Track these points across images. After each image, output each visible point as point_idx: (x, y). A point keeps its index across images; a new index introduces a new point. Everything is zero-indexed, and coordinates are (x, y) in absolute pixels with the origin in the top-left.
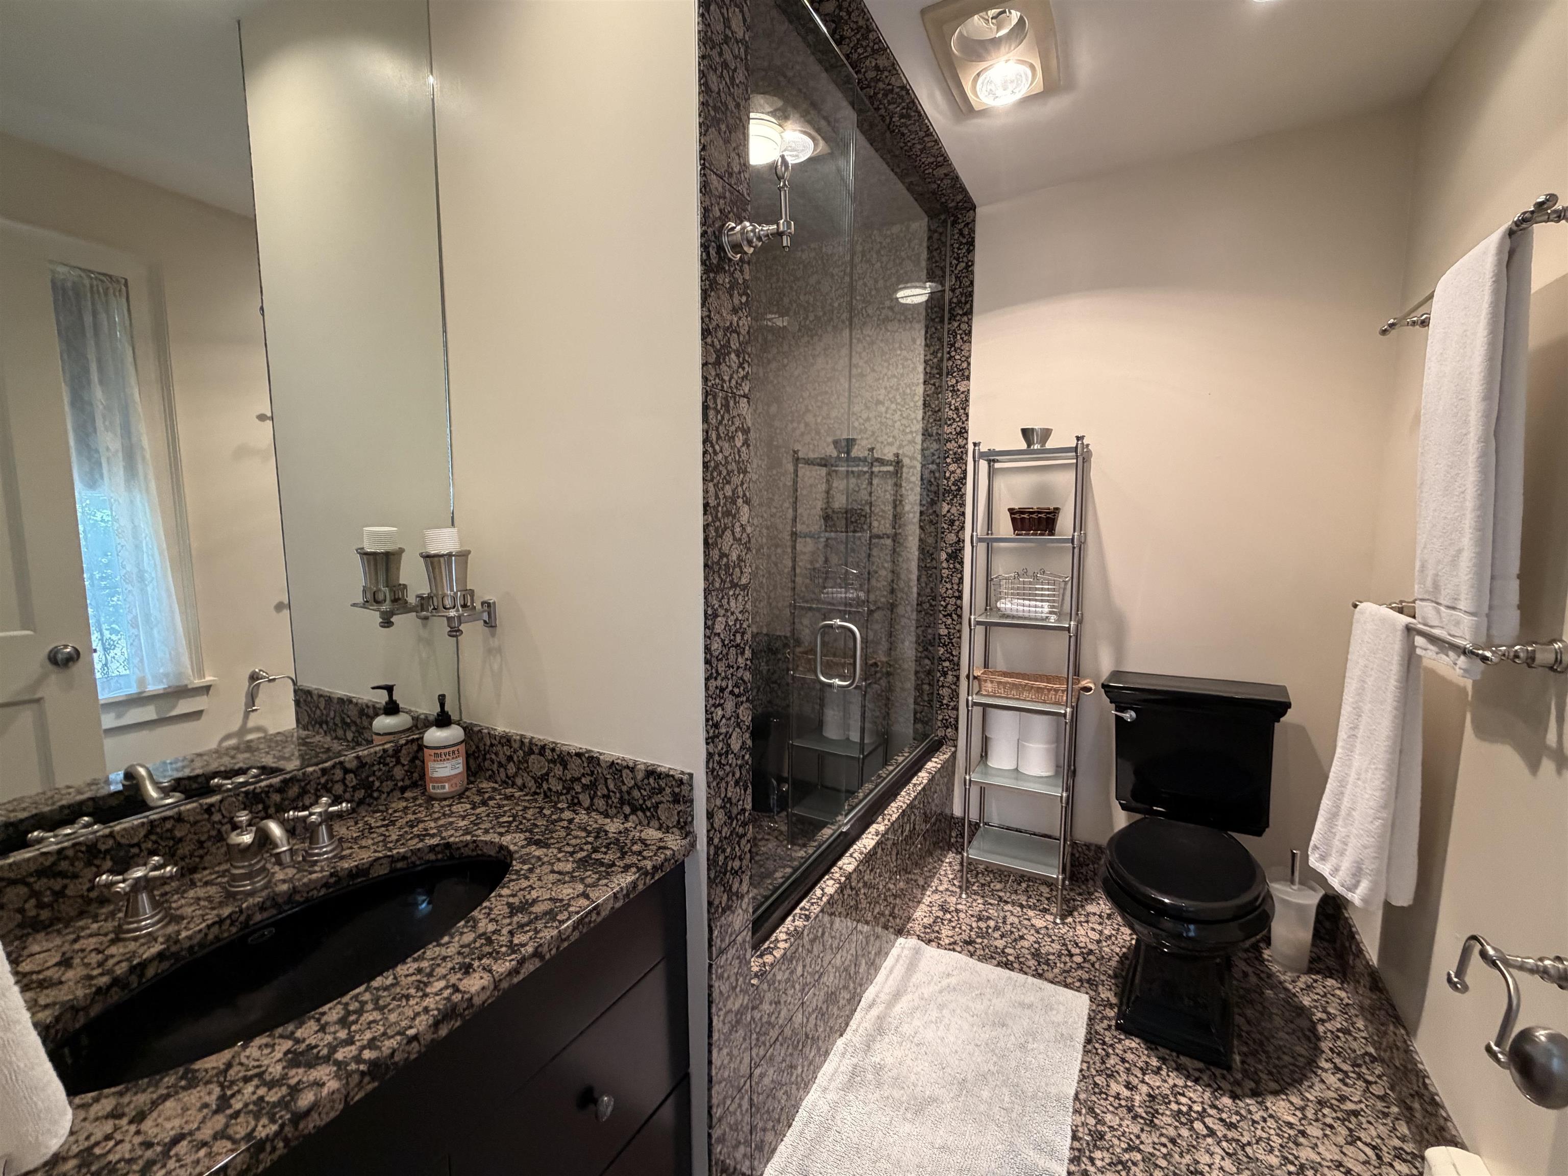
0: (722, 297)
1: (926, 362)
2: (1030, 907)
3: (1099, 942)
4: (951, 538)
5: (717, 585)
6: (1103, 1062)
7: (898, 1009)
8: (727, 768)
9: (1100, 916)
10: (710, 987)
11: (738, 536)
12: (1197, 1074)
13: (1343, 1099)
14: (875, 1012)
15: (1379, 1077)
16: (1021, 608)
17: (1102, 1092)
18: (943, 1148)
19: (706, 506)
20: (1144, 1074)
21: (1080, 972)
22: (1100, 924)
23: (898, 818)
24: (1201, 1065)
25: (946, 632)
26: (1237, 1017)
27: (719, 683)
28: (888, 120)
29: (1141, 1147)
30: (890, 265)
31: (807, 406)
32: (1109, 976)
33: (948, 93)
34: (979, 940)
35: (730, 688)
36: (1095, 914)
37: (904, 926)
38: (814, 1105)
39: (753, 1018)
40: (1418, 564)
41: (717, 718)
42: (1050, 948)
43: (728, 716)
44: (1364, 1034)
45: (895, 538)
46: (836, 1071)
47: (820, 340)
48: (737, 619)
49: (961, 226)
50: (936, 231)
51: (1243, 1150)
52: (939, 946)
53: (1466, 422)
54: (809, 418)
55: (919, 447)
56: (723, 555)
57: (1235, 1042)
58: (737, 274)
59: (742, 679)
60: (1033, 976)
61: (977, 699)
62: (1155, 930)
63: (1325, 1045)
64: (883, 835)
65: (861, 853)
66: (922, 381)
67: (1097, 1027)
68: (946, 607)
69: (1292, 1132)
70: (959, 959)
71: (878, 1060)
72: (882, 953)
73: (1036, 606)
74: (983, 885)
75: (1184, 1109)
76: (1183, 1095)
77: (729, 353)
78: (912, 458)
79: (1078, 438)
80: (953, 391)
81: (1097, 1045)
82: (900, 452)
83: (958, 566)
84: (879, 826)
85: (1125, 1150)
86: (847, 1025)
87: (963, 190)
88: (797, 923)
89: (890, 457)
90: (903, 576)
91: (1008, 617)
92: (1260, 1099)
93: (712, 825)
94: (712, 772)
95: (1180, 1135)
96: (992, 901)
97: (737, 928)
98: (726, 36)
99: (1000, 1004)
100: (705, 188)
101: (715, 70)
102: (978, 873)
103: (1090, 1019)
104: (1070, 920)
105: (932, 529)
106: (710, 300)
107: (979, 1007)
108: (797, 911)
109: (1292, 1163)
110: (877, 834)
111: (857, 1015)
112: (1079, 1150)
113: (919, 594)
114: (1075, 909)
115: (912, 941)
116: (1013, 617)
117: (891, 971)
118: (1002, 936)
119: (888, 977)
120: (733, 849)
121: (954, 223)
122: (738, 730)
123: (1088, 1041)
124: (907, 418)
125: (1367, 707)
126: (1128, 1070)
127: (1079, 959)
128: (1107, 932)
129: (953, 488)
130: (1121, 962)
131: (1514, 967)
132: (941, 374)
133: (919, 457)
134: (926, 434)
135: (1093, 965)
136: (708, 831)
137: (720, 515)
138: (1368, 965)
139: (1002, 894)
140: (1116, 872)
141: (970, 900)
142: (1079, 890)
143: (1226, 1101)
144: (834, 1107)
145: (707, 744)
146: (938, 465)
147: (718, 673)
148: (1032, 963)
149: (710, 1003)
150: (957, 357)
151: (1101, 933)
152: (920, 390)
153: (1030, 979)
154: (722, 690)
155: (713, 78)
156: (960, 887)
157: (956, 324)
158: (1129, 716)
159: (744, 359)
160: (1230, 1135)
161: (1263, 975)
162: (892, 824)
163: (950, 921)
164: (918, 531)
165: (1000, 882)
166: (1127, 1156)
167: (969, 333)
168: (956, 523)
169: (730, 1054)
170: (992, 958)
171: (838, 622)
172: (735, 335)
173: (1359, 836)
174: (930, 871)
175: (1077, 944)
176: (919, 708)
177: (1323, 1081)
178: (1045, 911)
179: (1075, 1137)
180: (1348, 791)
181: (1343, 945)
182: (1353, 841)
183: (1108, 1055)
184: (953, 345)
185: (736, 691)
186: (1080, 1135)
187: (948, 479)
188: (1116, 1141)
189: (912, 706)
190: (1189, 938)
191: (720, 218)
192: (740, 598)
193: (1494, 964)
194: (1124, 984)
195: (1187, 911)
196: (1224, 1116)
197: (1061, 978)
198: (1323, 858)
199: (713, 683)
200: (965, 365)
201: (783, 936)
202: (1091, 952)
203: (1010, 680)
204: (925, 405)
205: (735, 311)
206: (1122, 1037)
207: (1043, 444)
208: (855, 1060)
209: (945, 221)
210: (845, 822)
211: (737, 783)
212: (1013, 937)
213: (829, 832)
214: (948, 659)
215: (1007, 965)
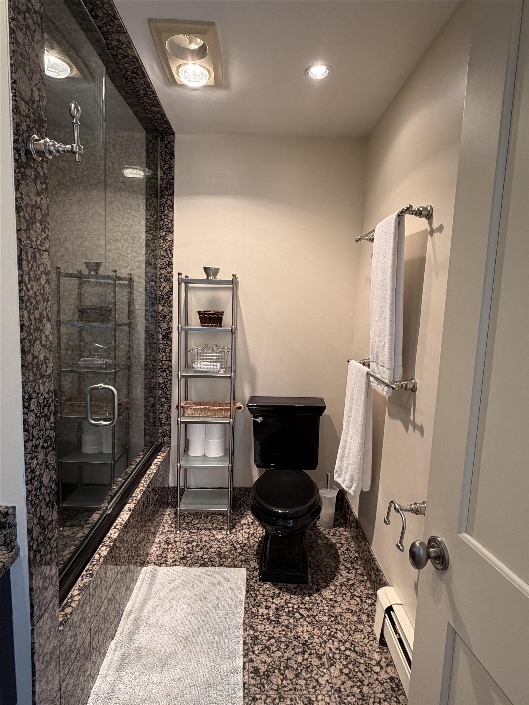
0: (30, 184)
1: (147, 219)
2: (214, 529)
3: (248, 538)
4: (164, 326)
5: (31, 378)
6: (255, 600)
7: (146, 610)
8: (41, 497)
9: (248, 525)
10: (33, 644)
11: (44, 343)
12: (294, 590)
13: (349, 580)
14: (132, 617)
15: (360, 565)
16: (206, 367)
17: (255, 615)
18: (180, 679)
19: (22, 326)
20: (273, 599)
21: (241, 557)
22: (248, 528)
23: (141, 498)
24: (296, 585)
25: (163, 381)
26: (308, 557)
27: (34, 442)
28: (124, 72)
29: (275, 636)
30: (123, 155)
31: (66, 237)
32: (255, 555)
33: (162, 69)
34: (189, 555)
35: (41, 444)
36: (245, 524)
37: (145, 559)
38: (100, 688)
39: (60, 652)
40: (371, 346)
41: (33, 466)
42: (226, 548)
43: (40, 463)
44: (354, 549)
45: (129, 325)
46: (111, 662)
47: (75, 194)
48: (45, 398)
49: (166, 142)
50: (150, 142)
51: (315, 618)
52: (167, 565)
53: (386, 290)
54: (68, 245)
55: (144, 271)
56: (35, 357)
57: (309, 569)
58: (39, 169)
59: (48, 436)
60: (219, 566)
61: (183, 419)
62: (275, 527)
63: (341, 559)
64: (133, 510)
65: (121, 524)
66: (144, 231)
67: (251, 583)
68: (162, 366)
69: (332, 603)
70: (179, 569)
71: (137, 645)
72: (134, 580)
73: (213, 366)
74: (188, 523)
75: (291, 609)
76: (290, 603)
77: (35, 222)
78: (140, 277)
79: (233, 276)
80: (163, 239)
81: (251, 592)
82: (132, 272)
83: (169, 342)
84: (130, 505)
85: (268, 640)
86: (116, 631)
87: (168, 123)
88: (85, 581)
89: (125, 275)
90: (135, 348)
91: (198, 372)
92: (319, 592)
93: (32, 537)
94: (31, 502)
95: (290, 623)
96: (194, 531)
97: (49, 599)
98: (28, 7)
99: (202, 587)
100: (16, 110)
101: (21, 30)
102: (184, 517)
103: (247, 580)
104: (234, 530)
105: (153, 320)
106: (21, 187)
107: (191, 593)
108: (84, 573)
109: (333, 617)
110: (130, 510)
111: (122, 623)
112: (247, 650)
113: (146, 359)
114: (236, 524)
115: (151, 567)
116: (201, 372)
117: (140, 589)
118: (201, 549)
119: (138, 593)
120: (46, 548)
121: (162, 140)
122: (47, 470)
123: (247, 592)
124: (136, 252)
125: (354, 407)
126: (266, 599)
127: (239, 550)
128: (252, 532)
129: (165, 296)
130: (259, 546)
131: (404, 510)
132: (156, 229)
133: (144, 277)
134: (148, 263)
135: (247, 551)
136: (29, 542)
137: (32, 331)
138: (355, 518)
139: (198, 526)
140: (257, 502)
141: (182, 533)
142: (237, 513)
143: (307, 598)
144: (113, 684)
145: (27, 484)
146: (156, 282)
147: (33, 436)
148: (217, 559)
149: (33, 654)
150: (166, 220)
151: (249, 533)
152: (143, 236)
153: (217, 569)
154: (36, 447)
155: (20, 35)
156: (176, 527)
157: (165, 200)
158: (260, 420)
159: (45, 226)
160: (309, 614)
161: (317, 534)
162: (138, 502)
163: (172, 549)
164: (144, 322)
165: (197, 519)
166: (269, 643)
167: (172, 207)
168: (167, 317)
169: (47, 682)
170: (197, 563)
171: (102, 385)
172: (39, 210)
173: (352, 465)
174: (157, 523)
175: (238, 542)
176: (147, 427)
177: (341, 575)
178: (222, 529)
179: (245, 644)
180: (348, 445)
181: (345, 512)
182: (350, 467)
183: (257, 596)
184: (163, 212)
185: (45, 445)
186: (247, 641)
187: (162, 291)
188: (263, 638)
189: (143, 427)
190: (291, 527)
191: (27, 131)
192: (46, 384)
193: (398, 511)
194: (261, 556)
195: (290, 514)
196: (307, 606)
197: (232, 563)
198: (339, 476)
199: (30, 444)
200: (170, 225)
201: (77, 592)
202: (245, 545)
203: (200, 407)
204: (147, 245)
205: (38, 194)
206: (262, 584)
207: (215, 277)
208: (123, 651)
209: (156, 137)
210: (108, 507)
211: (47, 505)
212: (206, 548)
213: (98, 515)
214: (164, 397)
215: (205, 565)
